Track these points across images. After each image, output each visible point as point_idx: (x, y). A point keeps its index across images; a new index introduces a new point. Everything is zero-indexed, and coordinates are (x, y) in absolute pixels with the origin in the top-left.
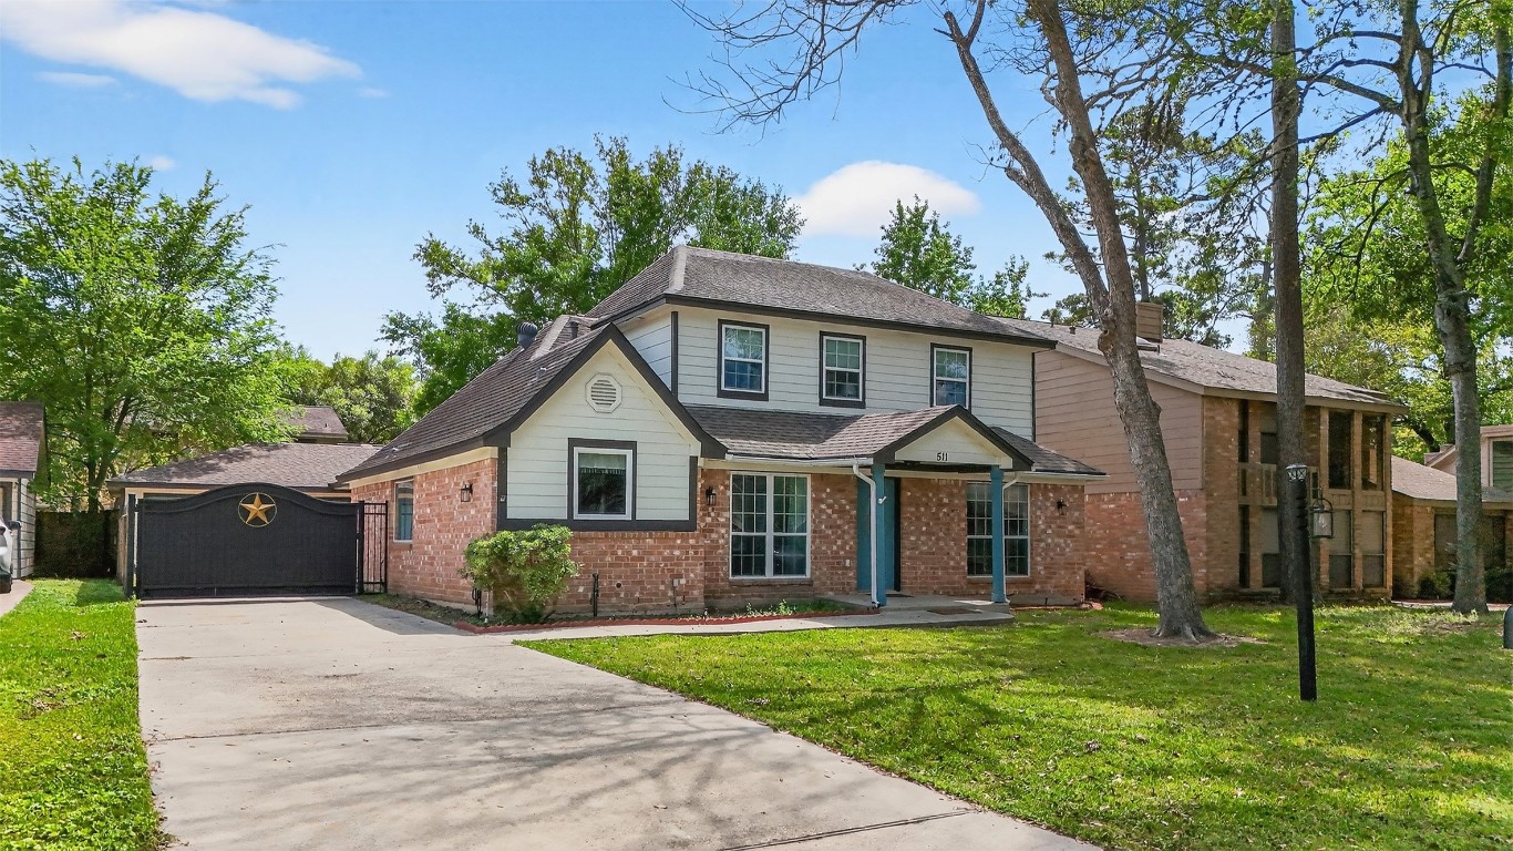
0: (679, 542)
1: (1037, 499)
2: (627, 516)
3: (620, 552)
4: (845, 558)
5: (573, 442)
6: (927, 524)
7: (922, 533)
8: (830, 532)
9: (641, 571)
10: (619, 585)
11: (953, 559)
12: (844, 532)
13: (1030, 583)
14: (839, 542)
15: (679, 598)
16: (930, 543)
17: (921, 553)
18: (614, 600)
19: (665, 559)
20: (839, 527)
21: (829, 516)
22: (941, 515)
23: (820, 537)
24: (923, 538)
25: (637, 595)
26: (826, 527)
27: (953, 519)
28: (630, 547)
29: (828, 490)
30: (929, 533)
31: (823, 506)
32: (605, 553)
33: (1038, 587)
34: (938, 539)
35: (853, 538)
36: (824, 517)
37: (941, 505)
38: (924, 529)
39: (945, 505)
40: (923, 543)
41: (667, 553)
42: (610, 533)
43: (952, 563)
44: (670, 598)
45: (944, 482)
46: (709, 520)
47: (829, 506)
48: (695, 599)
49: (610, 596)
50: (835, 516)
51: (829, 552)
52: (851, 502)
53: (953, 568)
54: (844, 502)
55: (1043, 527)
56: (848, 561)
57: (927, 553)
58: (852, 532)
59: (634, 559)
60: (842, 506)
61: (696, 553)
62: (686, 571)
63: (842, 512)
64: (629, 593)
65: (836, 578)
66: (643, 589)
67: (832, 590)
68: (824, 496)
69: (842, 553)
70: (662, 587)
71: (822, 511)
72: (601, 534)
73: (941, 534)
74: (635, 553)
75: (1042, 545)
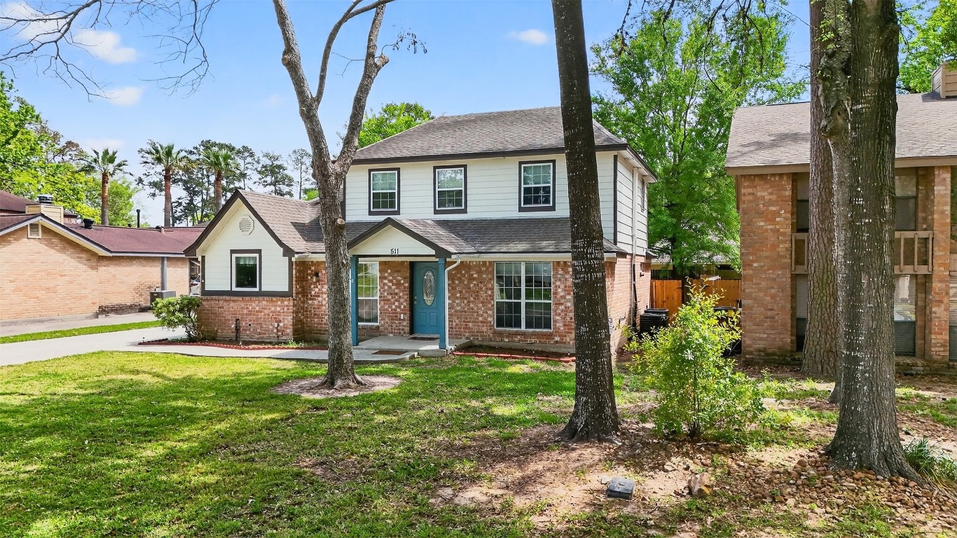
0: (279, 303)
1: (557, 273)
2: (257, 289)
3: (250, 307)
4: (400, 314)
5: (233, 252)
6: (461, 292)
7: (457, 298)
8: (390, 297)
9: (261, 318)
10: (250, 325)
11: (482, 315)
12: (400, 297)
13: (550, 336)
14: (397, 304)
15: (280, 333)
16: (463, 305)
17: (456, 311)
18: (248, 332)
19: (272, 312)
20: (396, 294)
21: (390, 287)
22: (472, 285)
23: (383, 300)
24: (457, 301)
25: (259, 330)
26: (388, 294)
27: (481, 288)
28: (255, 305)
29: (389, 271)
30: (462, 298)
31: (386, 281)
32: (243, 308)
33: (557, 339)
34: (469, 302)
35: (406, 301)
36: (386, 288)
37: (471, 279)
38: (458, 295)
39: (475, 279)
40: (457, 304)
41: (273, 309)
42: (244, 298)
43: (480, 319)
44: (275, 333)
45: (474, 263)
46: (317, 290)
47: (390, 281)
48: (288, 334)
49: (246, 330)
50: (394, 287)
51: (390, 310)
52: (404, 278)
53: (482, 322)
54: (399, 278)
55: (562, 294)
56: (402, 315)
57: (460, 312)
58: (405, 297)
59: (257, 311)
60: (399, 282)
61: (288, 309)
62: (283, 319)
63: (398, 284)
64: (255, 330)
65: (394, 325)
66: (262, 327)
67: (392, 333)
68: (386, 275)
69: (398, 310)
70: (271, 327)
71: (384, 284)
72: (241, 299)
73: (472, 299)
74: (257, 308)
75: (562, 307)
